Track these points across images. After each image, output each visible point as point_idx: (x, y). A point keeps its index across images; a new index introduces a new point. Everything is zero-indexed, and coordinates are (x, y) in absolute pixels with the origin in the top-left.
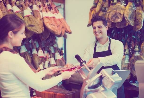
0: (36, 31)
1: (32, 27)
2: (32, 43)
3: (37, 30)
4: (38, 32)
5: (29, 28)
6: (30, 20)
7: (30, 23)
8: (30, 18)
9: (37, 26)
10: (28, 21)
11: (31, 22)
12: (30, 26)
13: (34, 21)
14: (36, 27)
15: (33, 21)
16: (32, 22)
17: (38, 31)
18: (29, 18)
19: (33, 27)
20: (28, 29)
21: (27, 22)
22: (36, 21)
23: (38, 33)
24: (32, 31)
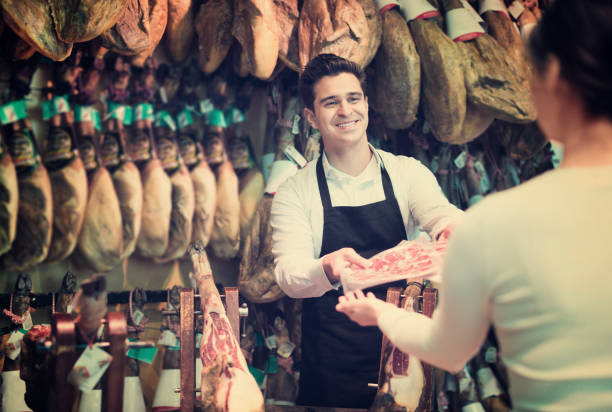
0: (516, 110)
1: (494, 90)
2: (465, 170)
3: (518, 104)
4: (521, 112)
5: (478, 93)
6: (481, 55)
7: (483, 70)
8: (482, 47)
9: (517, 85)
10: (472, 58)
11: (486, 65)
12: (487, 83)
13: (502, 64)
14: (511, 90)
15: (496, 60)
16: (494, 64)
17: (524, 110)
18: (477, 46)
19: (501, 90)
20: (478, 99)
21: (472, 65)
22: (509, 60)
23: (521, 117)
24: (498, 106)
